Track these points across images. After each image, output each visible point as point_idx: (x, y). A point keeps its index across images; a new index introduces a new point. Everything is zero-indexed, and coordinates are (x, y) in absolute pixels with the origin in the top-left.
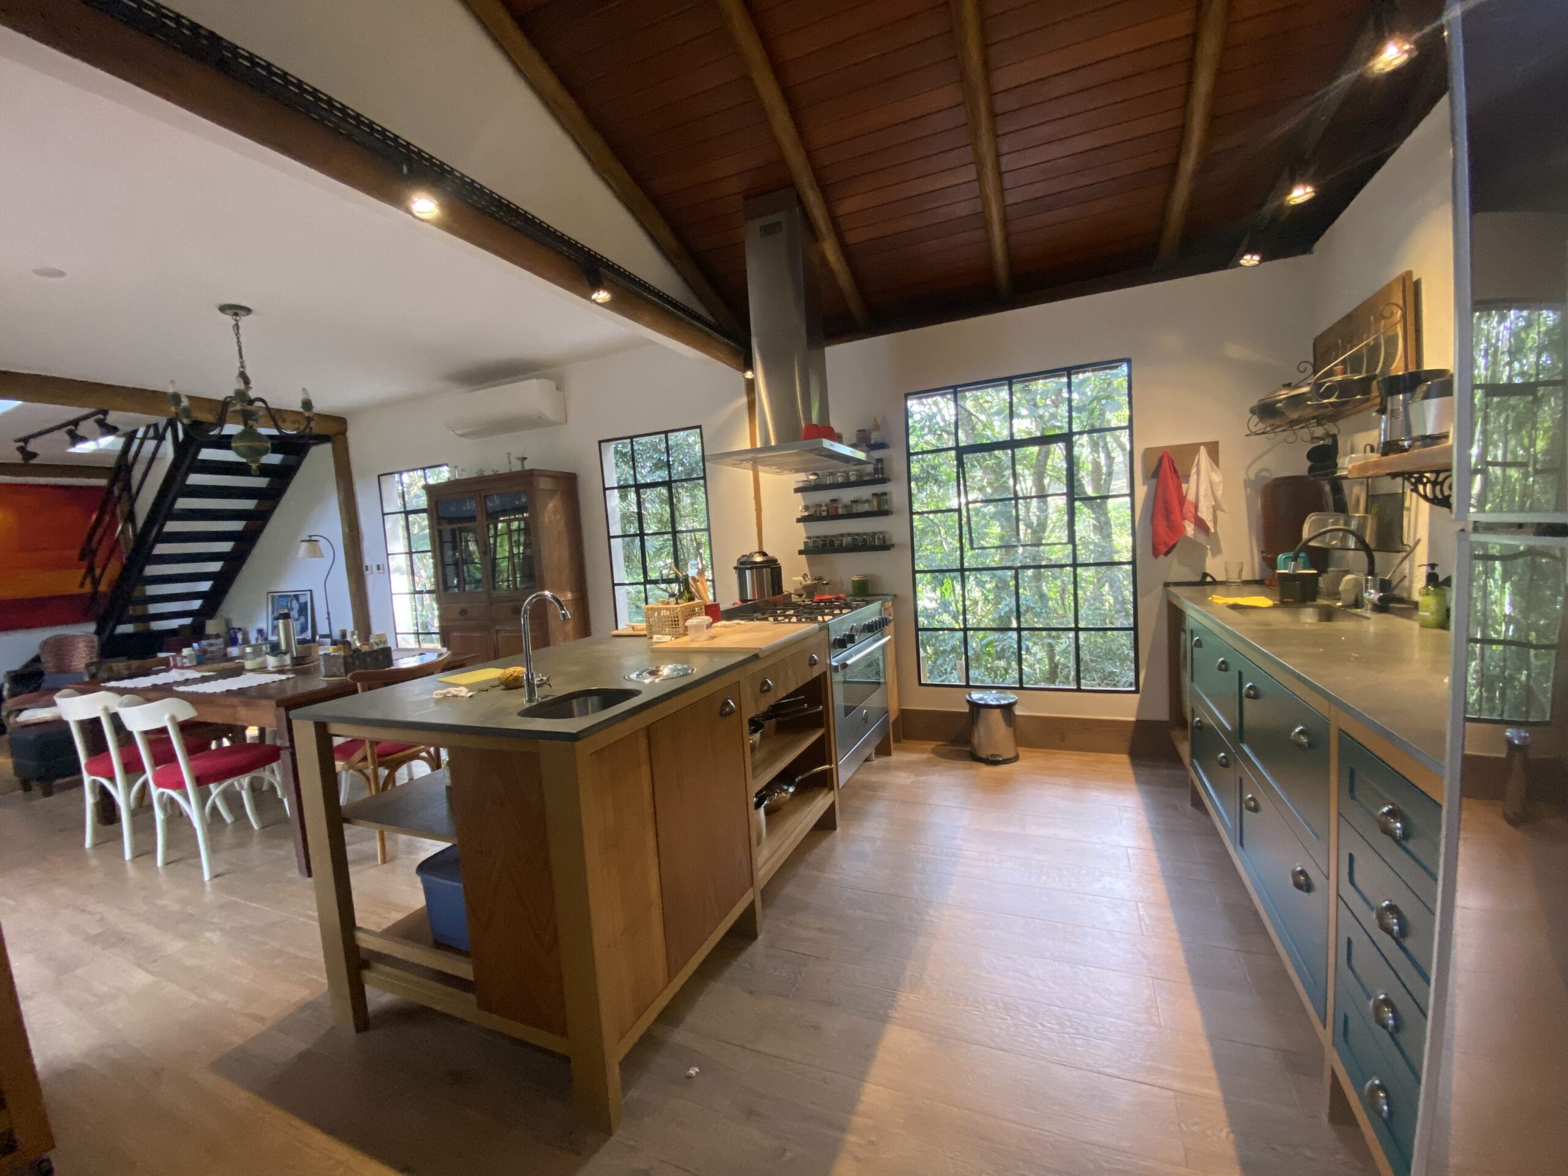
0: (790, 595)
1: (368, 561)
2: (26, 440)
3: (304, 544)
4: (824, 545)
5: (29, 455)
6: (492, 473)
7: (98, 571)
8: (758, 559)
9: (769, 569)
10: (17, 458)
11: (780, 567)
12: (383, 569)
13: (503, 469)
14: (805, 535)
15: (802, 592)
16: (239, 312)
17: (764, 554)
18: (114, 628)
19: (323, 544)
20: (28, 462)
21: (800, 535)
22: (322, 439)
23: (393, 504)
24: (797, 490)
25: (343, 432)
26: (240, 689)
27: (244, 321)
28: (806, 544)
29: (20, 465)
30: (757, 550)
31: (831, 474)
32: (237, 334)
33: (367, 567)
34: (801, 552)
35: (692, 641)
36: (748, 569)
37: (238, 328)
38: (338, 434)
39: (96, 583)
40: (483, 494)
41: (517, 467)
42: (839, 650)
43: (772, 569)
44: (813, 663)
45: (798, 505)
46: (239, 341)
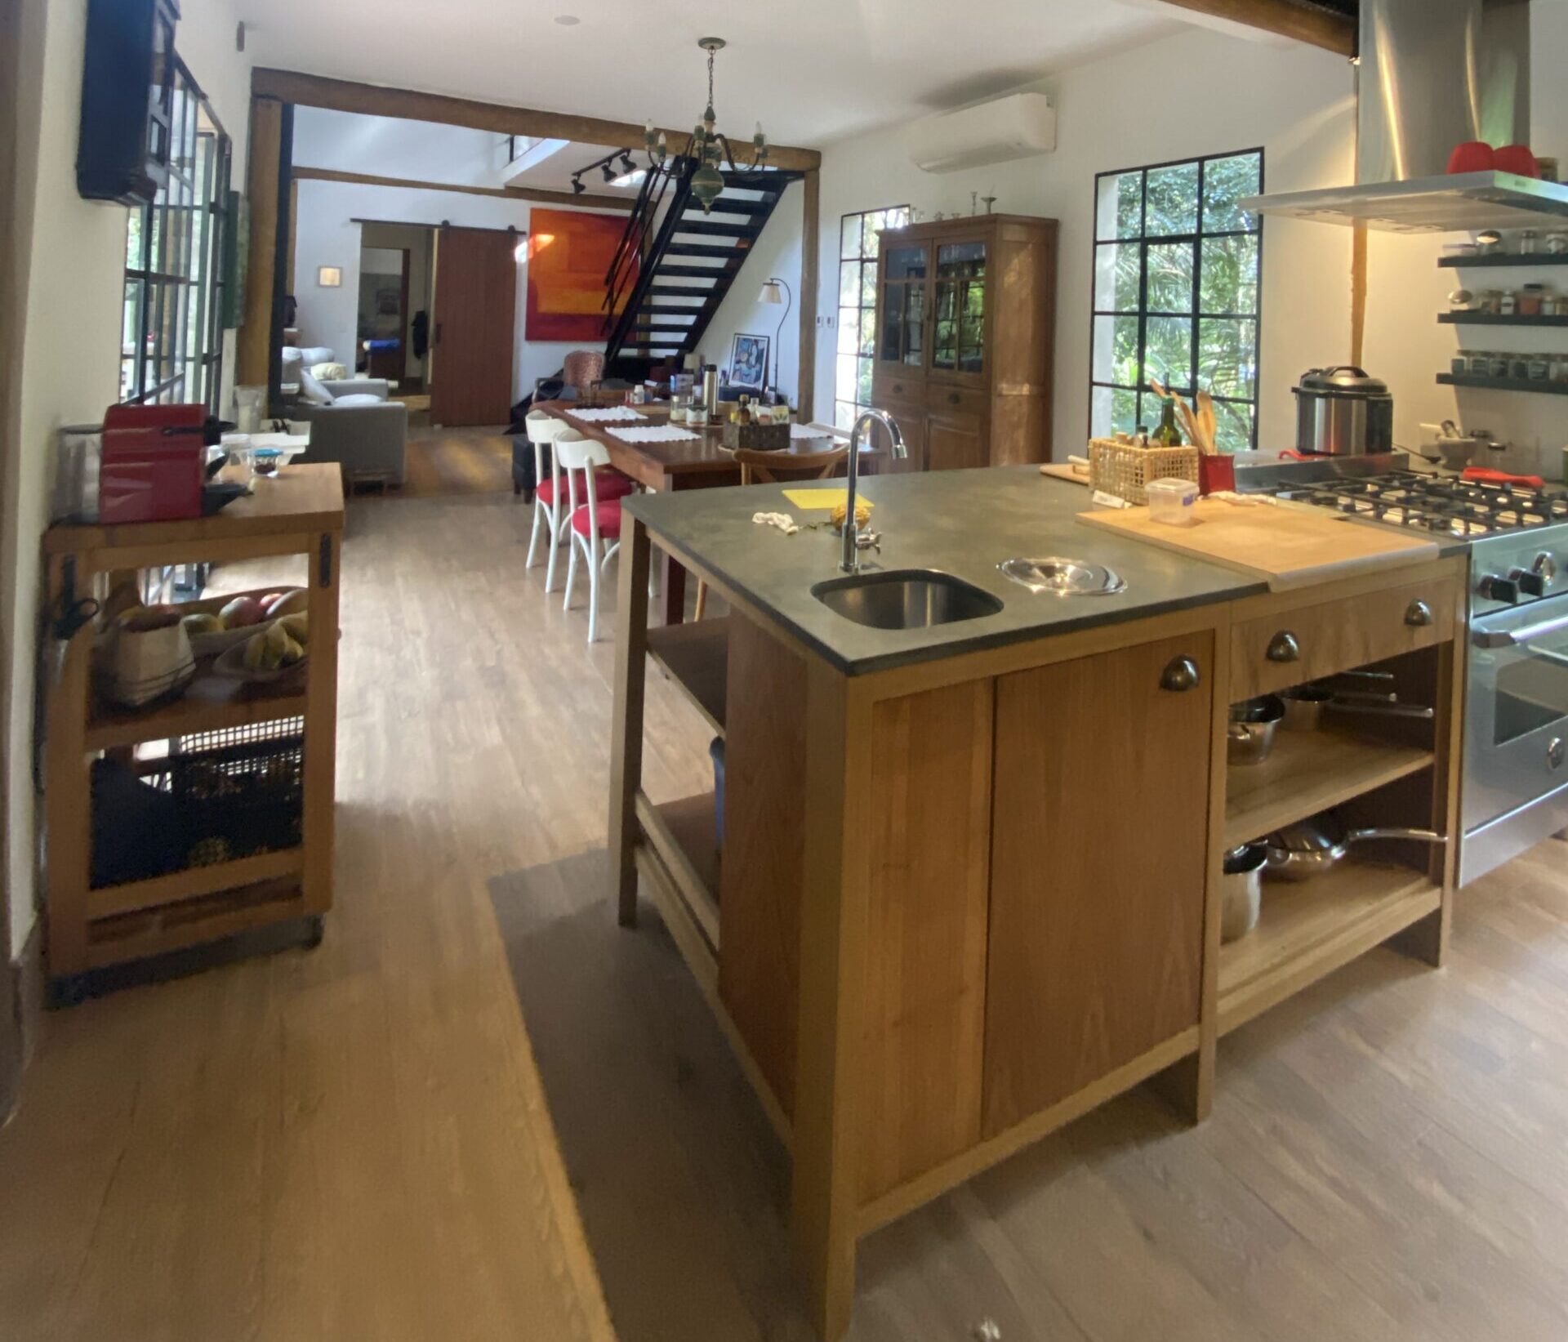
0: (1405, 458)
1: (821, 312)
2: (579, 174)
3: (766, 287)
4: (1502, 372)
5: (579, 187)
6: (951, 218)
7: (615, 294)
8: (1345, 380)
9: (1364, 403)
10: (571, 189)
11: (1389, 404)
12: (833, 322)
13: (965, 213)
14: (1457, 347)
15: (1437, 454)
16: (715, 45)
17: (1358, 373)
18: (618, 351)
19: (782, 289)
20: (578, 194)
21: (1448, 345)
22: (798, 175)
23: (851, 251)
24: (1445, 262)
25: (816, 168)
26: (650, 443)
27: (719, 54)
28: (1457, 364)
29: (571, 195)
30: (1348, 364)
31: (1530, 235)
32: (711, 68)
33: (819, 319)
34: (1442, 379)
35: (1154, 520)
36: (1320, 396)
37: (712, 62)
38: (810, 170)
39: (612, 306)
40: (937, 243)
41: (981, 210)
42: (1493, 604)
43: (1372, 405)
44: (1415, 620)
45: (1448, 288)
46: (711, 76)
